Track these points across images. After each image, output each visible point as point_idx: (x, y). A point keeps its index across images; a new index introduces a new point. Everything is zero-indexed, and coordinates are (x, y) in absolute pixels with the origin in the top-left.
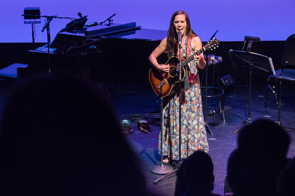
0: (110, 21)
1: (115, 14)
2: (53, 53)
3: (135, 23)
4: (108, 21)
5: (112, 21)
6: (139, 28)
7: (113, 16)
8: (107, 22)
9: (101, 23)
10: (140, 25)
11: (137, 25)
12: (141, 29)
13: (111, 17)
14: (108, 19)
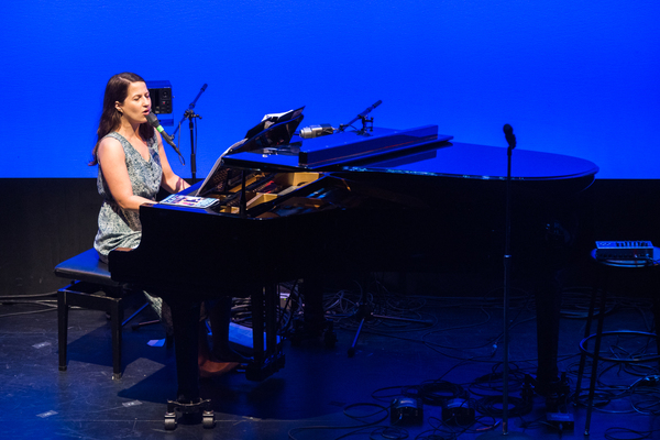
0: (364, 122)
1: (380, 102)
2: (209, 212)
3: (436, 127)
4: (360, 121)
5: (372, 121)
6: (446, 143)
7: (374, 106)
8: (358, 125)
9: (342, 128)
10: (450, 134)
11: (442, 132)
12: (451, 144)
13: (369, 110)
14: (360, 116)
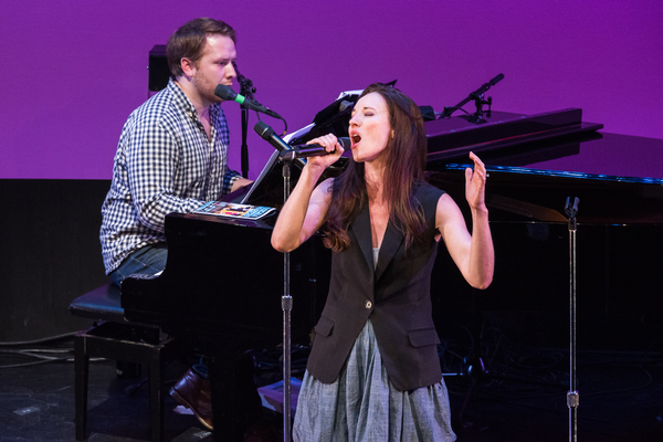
0: (479, 104)
1: (501, 77)
2: (261, 225)
3: (579, 111)
4: (473, 102)
5: (489, 102)
6: (593, 133)
7: (493, 82)
8: (471, 108)
9: (447, 112)
10: (598, 122)
11: (588, 119)
12: (600, 136)
13: (485, 87)
14: (473, 96)
